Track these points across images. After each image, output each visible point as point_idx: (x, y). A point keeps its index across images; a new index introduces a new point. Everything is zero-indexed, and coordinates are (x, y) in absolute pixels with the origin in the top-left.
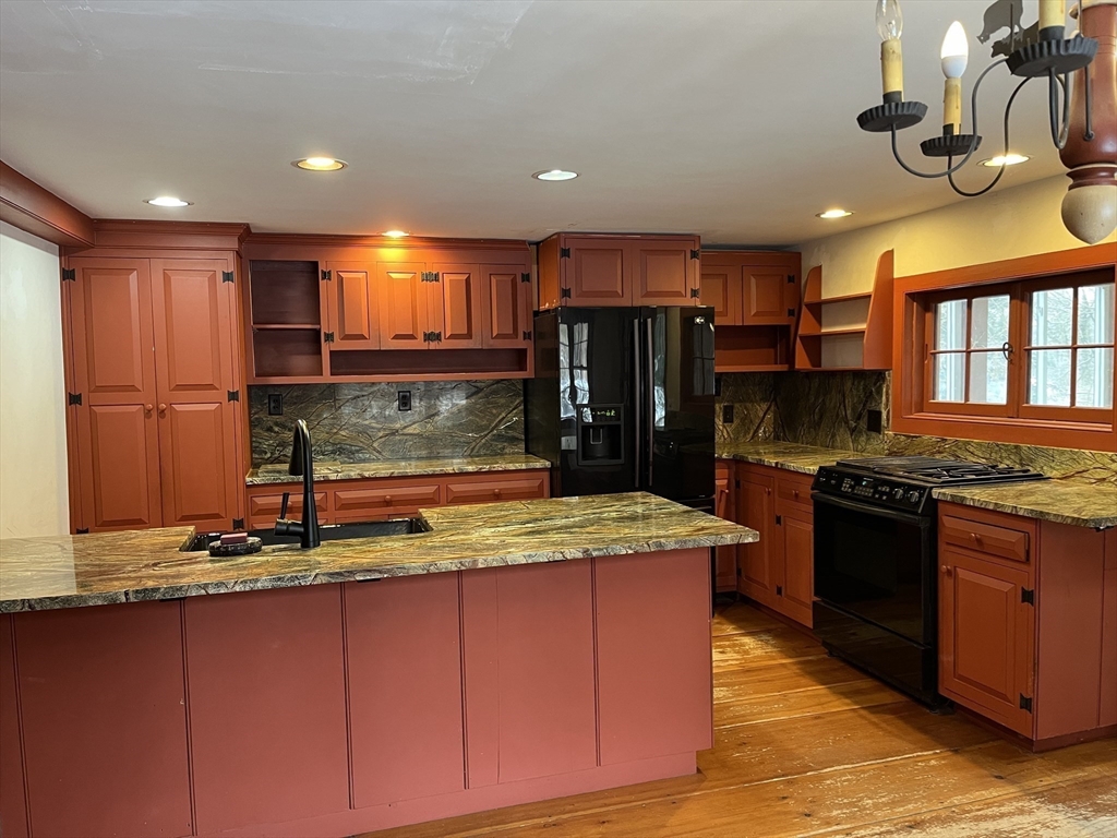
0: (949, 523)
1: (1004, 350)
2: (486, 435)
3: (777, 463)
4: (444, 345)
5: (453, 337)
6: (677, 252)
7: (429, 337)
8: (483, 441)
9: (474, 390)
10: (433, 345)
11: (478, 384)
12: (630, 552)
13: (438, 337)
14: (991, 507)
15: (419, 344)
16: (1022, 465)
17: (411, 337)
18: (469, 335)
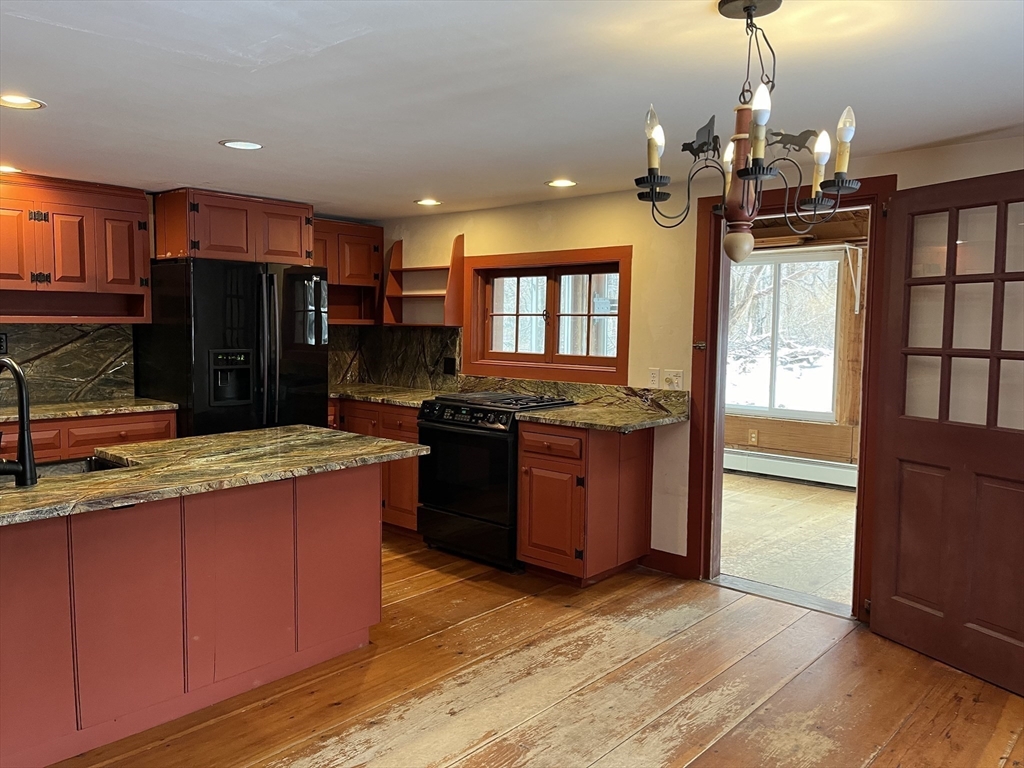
0: (528, 436)
1: (543, 315)
2: (93, 380)
3: (383, 400)
4: (54, 286)
5: (63, 279)
6: (294, 217)
7: (36, 278)
8: (90, 386)
9: (79, 333)
10: (42, 287)
11: (85, 329)
12: (343, 467)
13: (47, 278)
14: (557, 423)
15: (26, 285)
16: (558, 395)
17: (17, 277)
18: (82, 278)
